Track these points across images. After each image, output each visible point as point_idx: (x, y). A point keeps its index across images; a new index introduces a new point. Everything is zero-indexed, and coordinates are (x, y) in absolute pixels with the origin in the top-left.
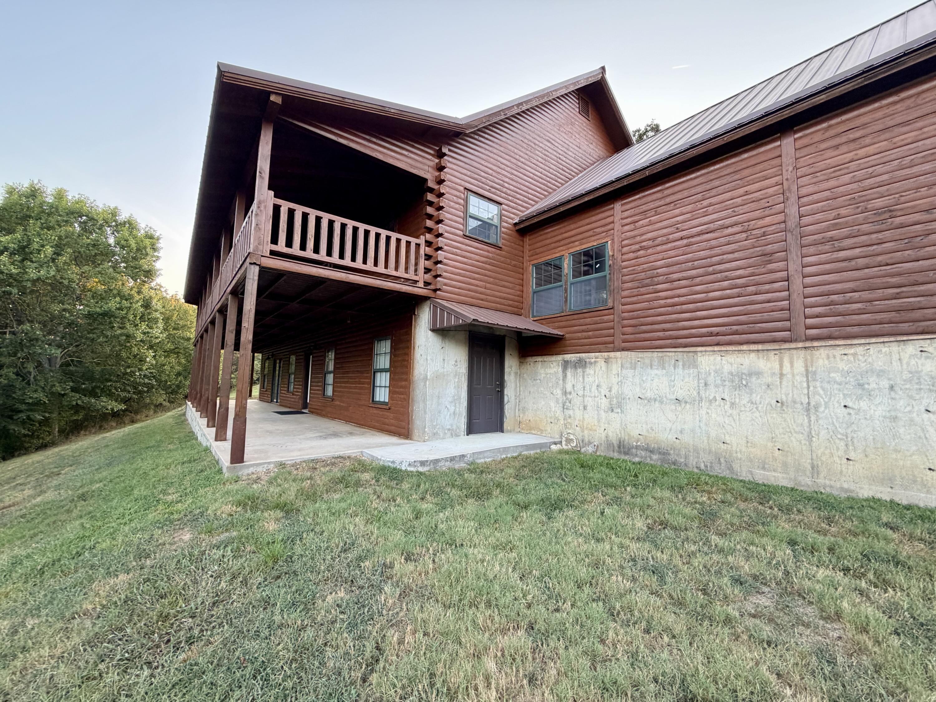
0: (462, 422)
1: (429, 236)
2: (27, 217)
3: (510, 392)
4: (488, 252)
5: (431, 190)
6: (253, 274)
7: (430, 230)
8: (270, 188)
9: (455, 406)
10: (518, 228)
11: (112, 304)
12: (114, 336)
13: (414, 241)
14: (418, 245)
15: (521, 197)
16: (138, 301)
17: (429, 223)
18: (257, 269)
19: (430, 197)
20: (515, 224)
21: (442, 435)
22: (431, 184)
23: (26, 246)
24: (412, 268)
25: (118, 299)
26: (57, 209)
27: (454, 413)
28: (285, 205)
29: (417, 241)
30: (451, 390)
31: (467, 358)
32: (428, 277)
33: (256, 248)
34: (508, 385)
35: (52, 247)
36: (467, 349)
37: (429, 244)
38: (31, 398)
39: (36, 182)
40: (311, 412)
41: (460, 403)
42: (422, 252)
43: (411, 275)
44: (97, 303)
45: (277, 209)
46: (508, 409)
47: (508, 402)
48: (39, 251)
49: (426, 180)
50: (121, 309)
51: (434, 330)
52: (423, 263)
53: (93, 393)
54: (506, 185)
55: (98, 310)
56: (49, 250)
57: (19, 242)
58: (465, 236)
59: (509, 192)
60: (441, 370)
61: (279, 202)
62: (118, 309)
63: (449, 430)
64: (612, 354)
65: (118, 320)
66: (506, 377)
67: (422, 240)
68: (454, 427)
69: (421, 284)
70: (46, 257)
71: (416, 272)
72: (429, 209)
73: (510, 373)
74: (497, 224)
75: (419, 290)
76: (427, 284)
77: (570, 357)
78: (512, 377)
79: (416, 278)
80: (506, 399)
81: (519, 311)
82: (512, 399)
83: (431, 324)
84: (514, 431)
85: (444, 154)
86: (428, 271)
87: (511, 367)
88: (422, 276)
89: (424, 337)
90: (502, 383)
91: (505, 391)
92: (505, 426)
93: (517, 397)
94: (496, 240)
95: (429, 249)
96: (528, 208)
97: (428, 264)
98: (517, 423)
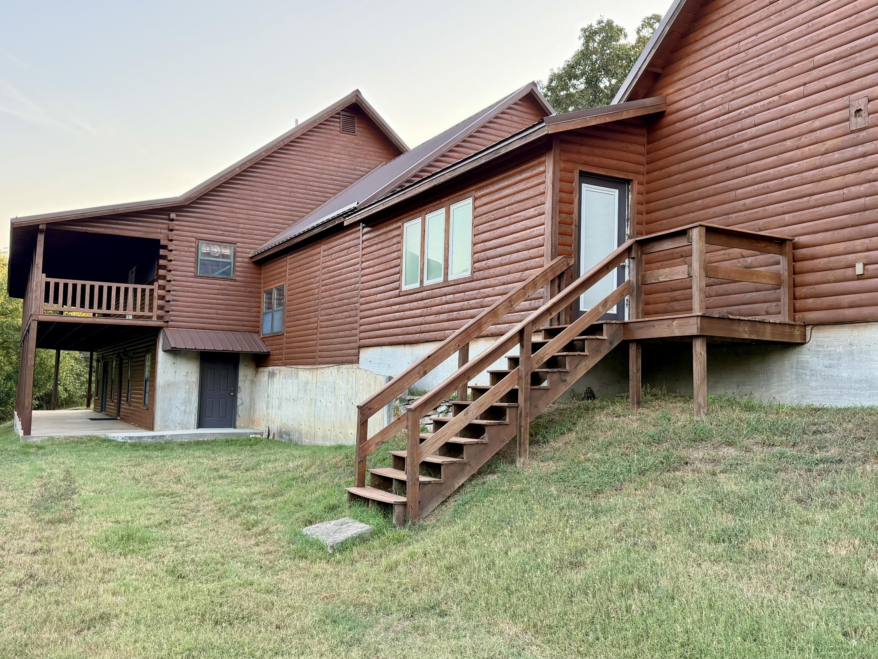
0: (193, 418)
1: (161, 282)
3: (243, 396)
4: (220, 285)
5: (165, 247)
6: (34, 326)
7: (164, 277)
8: (43, 272)
9: (186, 406)
10: (254, 259)
13: (148, 287)
14: (152, 291)
15: (259, 232)
17: (161, 272)
18: (36, 323)
19: (162, 252)
20: (251, 258)
21: (172, 427)
22: (163, 242)
24: (147, 308)
27: (185, 412)
28: (53, 281)
29: (151, 287)
30: (182, 394)
31: (198, 370)
32: (161, 313)
33: (35, 311)
34: (243, 389)
36: (198, 363)
37: (161, 287)
40: (122, 419)
41: (190, 404)
42: (155, 294)
43: (146, 313)
45: (48, 284)
46: (241, 410)
47: (242, 404)
49: (159, 241)
51: (164, 351)
52: (156, 302)
54: (241, 226)
58: (196, 276)
59: (244, 231)
60: (173, 380)
61: (49, 279)
63: (179, 424)
64: (282, 368)
66: (240, 384)
67: (155, 286)
68: (185, 422)
69: (155, 318)
71: (151, 309)
72: (162, 262)
73: (245, 381)
74: (231, 260)
75: (154, 323)
76: (160, 318)
77: (271, 368)
78: (248, 384)
79: (150, 314)
80: (239, 402)
81: (256, 329)
82: (247, 402)
83: (163, 346)
84: (248, 428)
85: (172, 220)
86: (161, 308)
87: (246, 376)
88: (156, 312)
89: (161, 355)
90: (234, 388)
91: (239, 396)
92: (238, 423)
93: (252, 400)
94: (229, 274)
95: (162, 292)
96: (266, 241)
97: (161, 302)
98: (251, 422)
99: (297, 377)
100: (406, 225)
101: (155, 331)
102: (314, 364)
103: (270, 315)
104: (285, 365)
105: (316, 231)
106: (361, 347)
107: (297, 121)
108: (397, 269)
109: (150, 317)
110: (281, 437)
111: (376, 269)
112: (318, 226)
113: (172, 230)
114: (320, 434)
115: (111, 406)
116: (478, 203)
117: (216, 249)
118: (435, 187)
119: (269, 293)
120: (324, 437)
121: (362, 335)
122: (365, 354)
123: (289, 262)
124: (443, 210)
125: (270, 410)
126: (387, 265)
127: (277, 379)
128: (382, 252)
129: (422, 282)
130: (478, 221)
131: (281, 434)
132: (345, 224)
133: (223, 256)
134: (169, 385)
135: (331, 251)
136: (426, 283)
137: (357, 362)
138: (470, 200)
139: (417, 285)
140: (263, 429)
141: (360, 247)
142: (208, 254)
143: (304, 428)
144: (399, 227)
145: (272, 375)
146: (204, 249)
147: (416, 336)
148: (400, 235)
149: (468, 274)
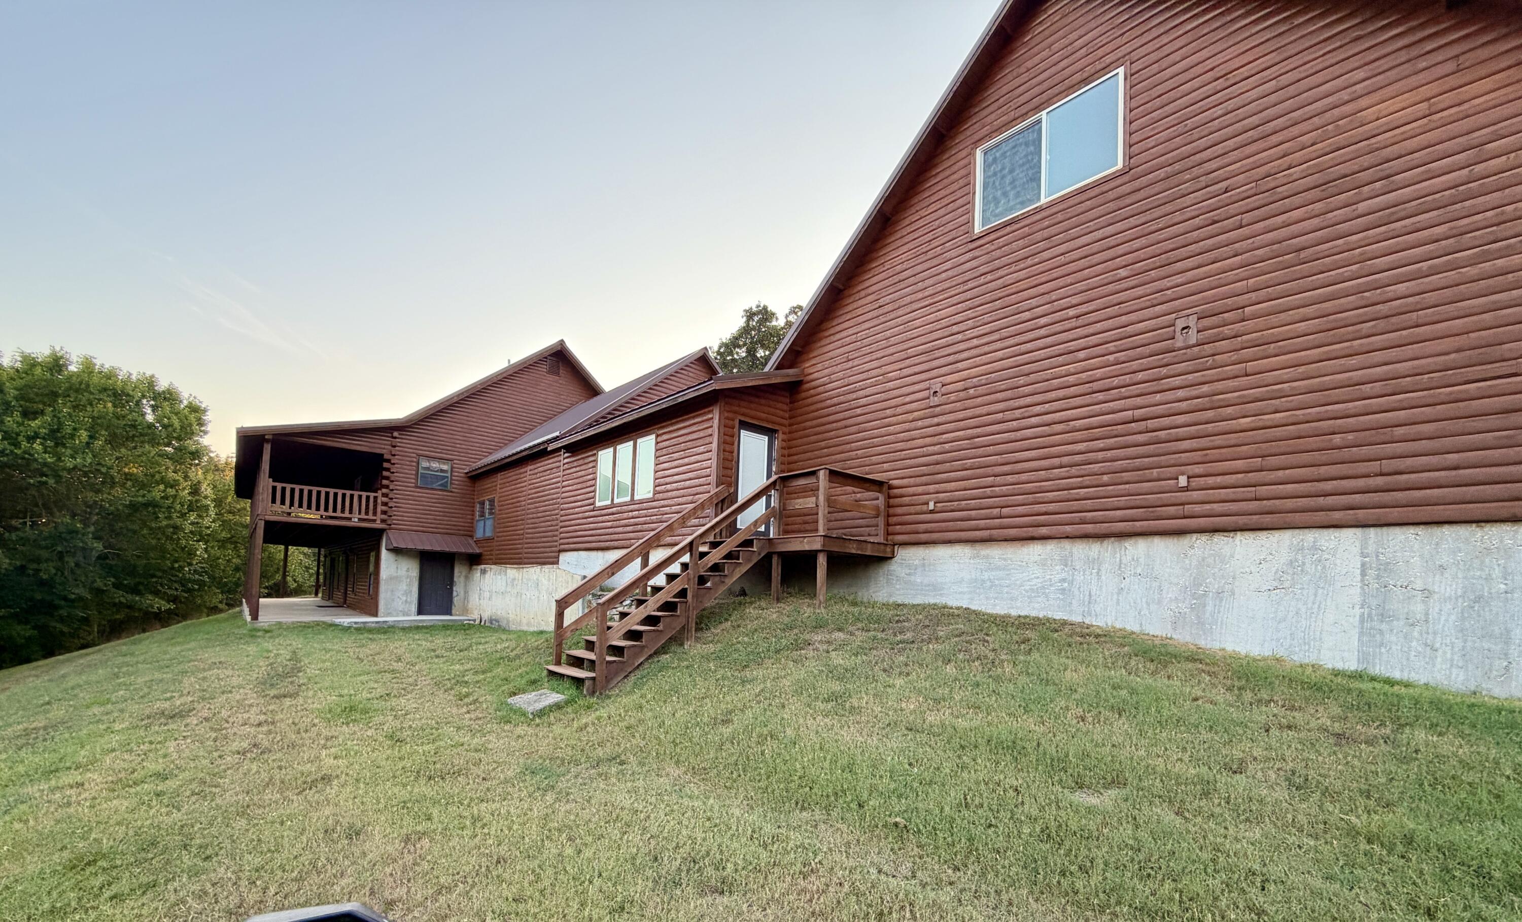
0: (414, 607)
1: (384, 491)
2: (55, 395)
3: (458, 590)
4: (439, 495)
5: (388, 461)
6: (262, 525)
7: (387, 487)
8: (270, 478)
9: (407, 597)
10: (470, 475)
11: (157, 493)
12: (159, 528)
13: (372, 495)
14: (376, 498)
15: (475, 453)
16: (184, 489)
17: (385, 482)
18: (263, 522)
19: (386, 465)
20: (467, 473)
21: (395, 614)
22: (386, 457)
23: (58, 430)
24: (371, 512)
25: (162, 487)
26: (88, 386)
27: (406, 601)
28: (280, 486)
29: (375, 495)
30: (403, 587)
31: (418, 568)
32: (384, 517)
33: (262, 512)
34: (458, 585)
35: (85, 430)
36: (419, 562)
37: (384, 495)
38: (74, 594)
39: (58, 349)
40: (348, 607)
41: (411, 595)
42: (379, 501)
43: (371, 517)
44: (138, 491)
45: (274, 488)
46: (456, 600)
47: (458, 596)
48: (72, 436)
49: (383, 455)
50: (166, 498)
51: (387, 550)
52: (380, 508)
53: (135, 591)
54: (457, 446)
55: (140, 499)
56: (84, 435)
57: (49, 425)
58: (417, 487)
59: (460, 450)
60: (395, 574)
61: (276, 484)
62: (162, 498)
63: (401, 612)
64: (493, 566)
65: (163, 510)
66: (455, 579)
67: (379, 494)
68: (406, 610)
69: (378, 522)
70: (80, 442)
71: (375, 513)
72: (385, 473)
73: (459, 577)
74: (449, 475)
75: (378, 525)
76: (383, 521)
77: (483, 567)
78: (462, 579)
79: (374, 518)
80: (455, 594)
81: (469, 533)
82: (462, 593)
83: (386, 545)
84: (462, 615)
85: (395, 438)
86: (384, 513)
87: (461, 572)
88: (379, 516)
89: (384, 553)
90: (451, 583)
91: (454, 589)
92: (453, 612)
93: (466, 592)
94: (446, 487)
95: (385, 499)
96: (480, 459)
97: (384, 508)
98: (465, 611)
99: (506, 575)
100: (600, 453)
101: (379, 533)
102: (520, 564)
103: (482, 522)
104: (495, 564)
105: (524, 454)
106: (560, 551)
107: (509, 361)
108: (592, 489)
109: (374, 521)
110: (491, 623)
111: (574, 487)
112: (525, 450)
113: (394, 447)
114: (524, 621)
115: (339, 595)
116: (659, 439)
117: (435, 465)
118: (625, 423)
119: (482, 504)
120: (528, 624)
121: (562, 541)
122: (564, 557)
123: (500, 478)
124: (631, 443)
125: (481, 602)
126: (584, 485)
127: (487, 576)
128: (580, 474)
129: (613, 500)
130: (658, 454)
131: (491, 621)
132: (549, 449)
133: (442, 471)
134: (391, 578)
135: (536, 471)
136: (616, 501)
137: (557, 563)
138: (653, 436)
139: (609, 502)
140: (476, 616)
141: (562, 468)
142: (428, 469)
143: (512, 617)
144: (594, 455)
145: (484, 572)
146: (424, 464)
147: (607, 544)
148: (596, 461)
149: (650, 495)
